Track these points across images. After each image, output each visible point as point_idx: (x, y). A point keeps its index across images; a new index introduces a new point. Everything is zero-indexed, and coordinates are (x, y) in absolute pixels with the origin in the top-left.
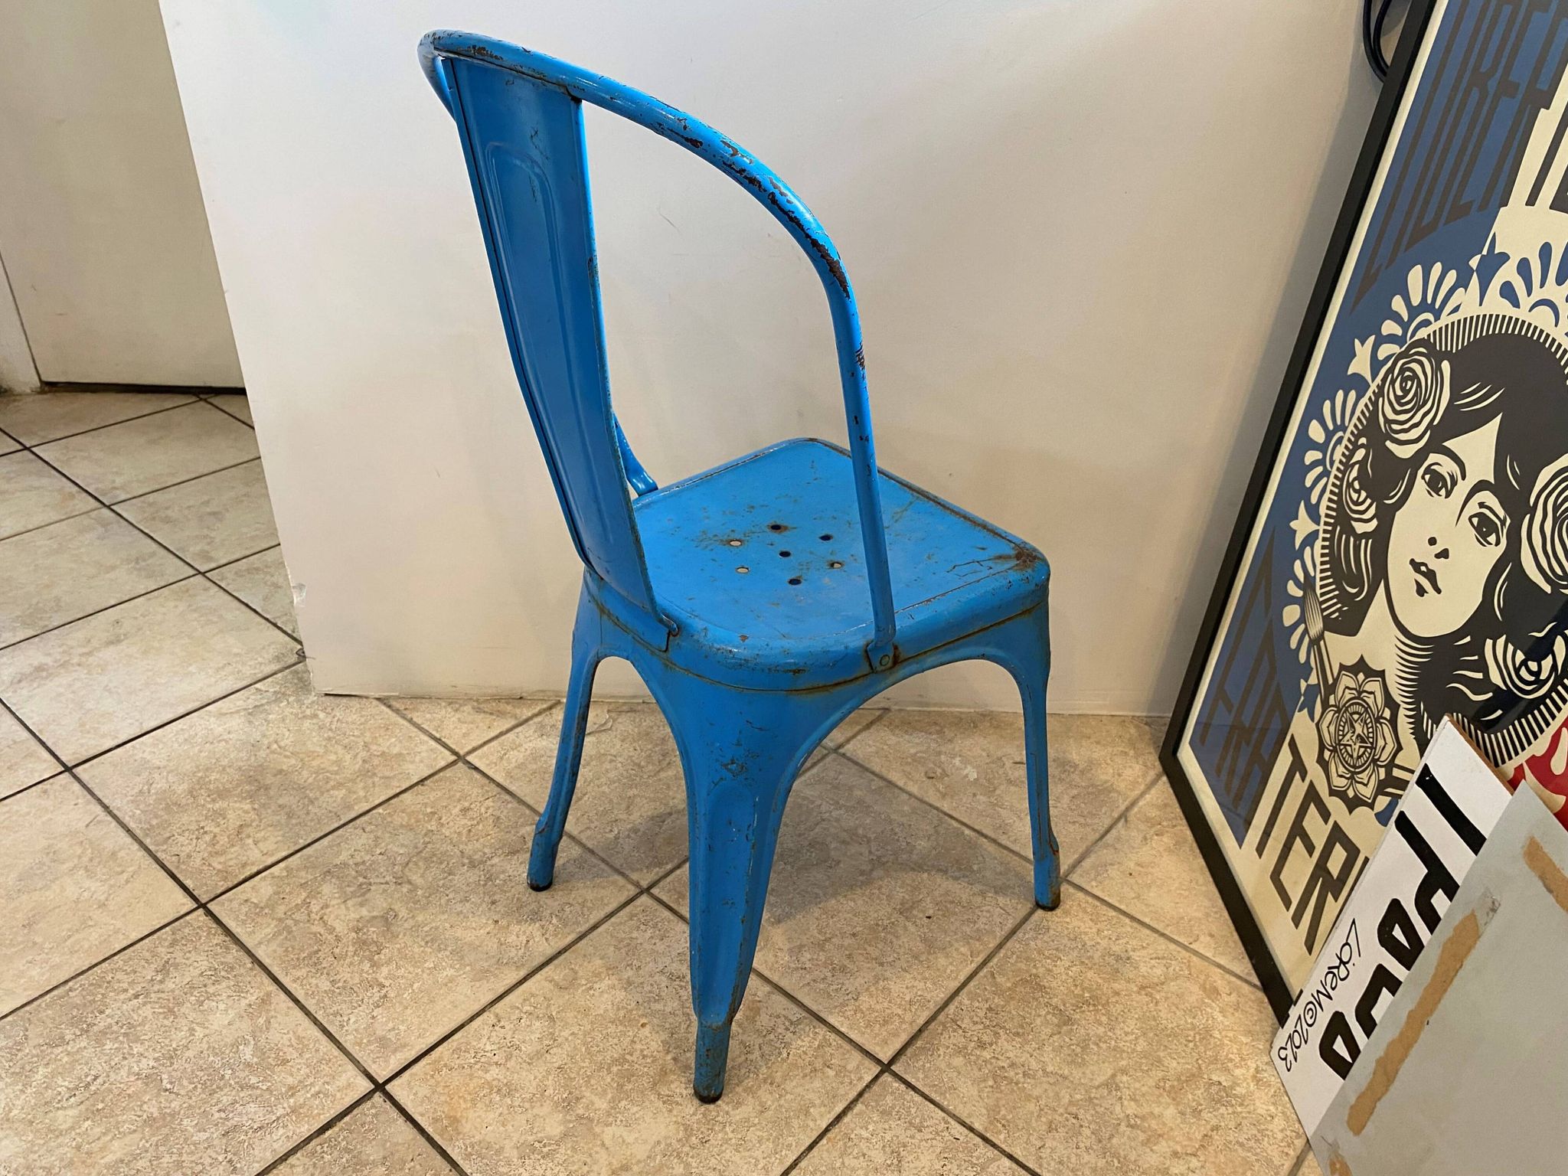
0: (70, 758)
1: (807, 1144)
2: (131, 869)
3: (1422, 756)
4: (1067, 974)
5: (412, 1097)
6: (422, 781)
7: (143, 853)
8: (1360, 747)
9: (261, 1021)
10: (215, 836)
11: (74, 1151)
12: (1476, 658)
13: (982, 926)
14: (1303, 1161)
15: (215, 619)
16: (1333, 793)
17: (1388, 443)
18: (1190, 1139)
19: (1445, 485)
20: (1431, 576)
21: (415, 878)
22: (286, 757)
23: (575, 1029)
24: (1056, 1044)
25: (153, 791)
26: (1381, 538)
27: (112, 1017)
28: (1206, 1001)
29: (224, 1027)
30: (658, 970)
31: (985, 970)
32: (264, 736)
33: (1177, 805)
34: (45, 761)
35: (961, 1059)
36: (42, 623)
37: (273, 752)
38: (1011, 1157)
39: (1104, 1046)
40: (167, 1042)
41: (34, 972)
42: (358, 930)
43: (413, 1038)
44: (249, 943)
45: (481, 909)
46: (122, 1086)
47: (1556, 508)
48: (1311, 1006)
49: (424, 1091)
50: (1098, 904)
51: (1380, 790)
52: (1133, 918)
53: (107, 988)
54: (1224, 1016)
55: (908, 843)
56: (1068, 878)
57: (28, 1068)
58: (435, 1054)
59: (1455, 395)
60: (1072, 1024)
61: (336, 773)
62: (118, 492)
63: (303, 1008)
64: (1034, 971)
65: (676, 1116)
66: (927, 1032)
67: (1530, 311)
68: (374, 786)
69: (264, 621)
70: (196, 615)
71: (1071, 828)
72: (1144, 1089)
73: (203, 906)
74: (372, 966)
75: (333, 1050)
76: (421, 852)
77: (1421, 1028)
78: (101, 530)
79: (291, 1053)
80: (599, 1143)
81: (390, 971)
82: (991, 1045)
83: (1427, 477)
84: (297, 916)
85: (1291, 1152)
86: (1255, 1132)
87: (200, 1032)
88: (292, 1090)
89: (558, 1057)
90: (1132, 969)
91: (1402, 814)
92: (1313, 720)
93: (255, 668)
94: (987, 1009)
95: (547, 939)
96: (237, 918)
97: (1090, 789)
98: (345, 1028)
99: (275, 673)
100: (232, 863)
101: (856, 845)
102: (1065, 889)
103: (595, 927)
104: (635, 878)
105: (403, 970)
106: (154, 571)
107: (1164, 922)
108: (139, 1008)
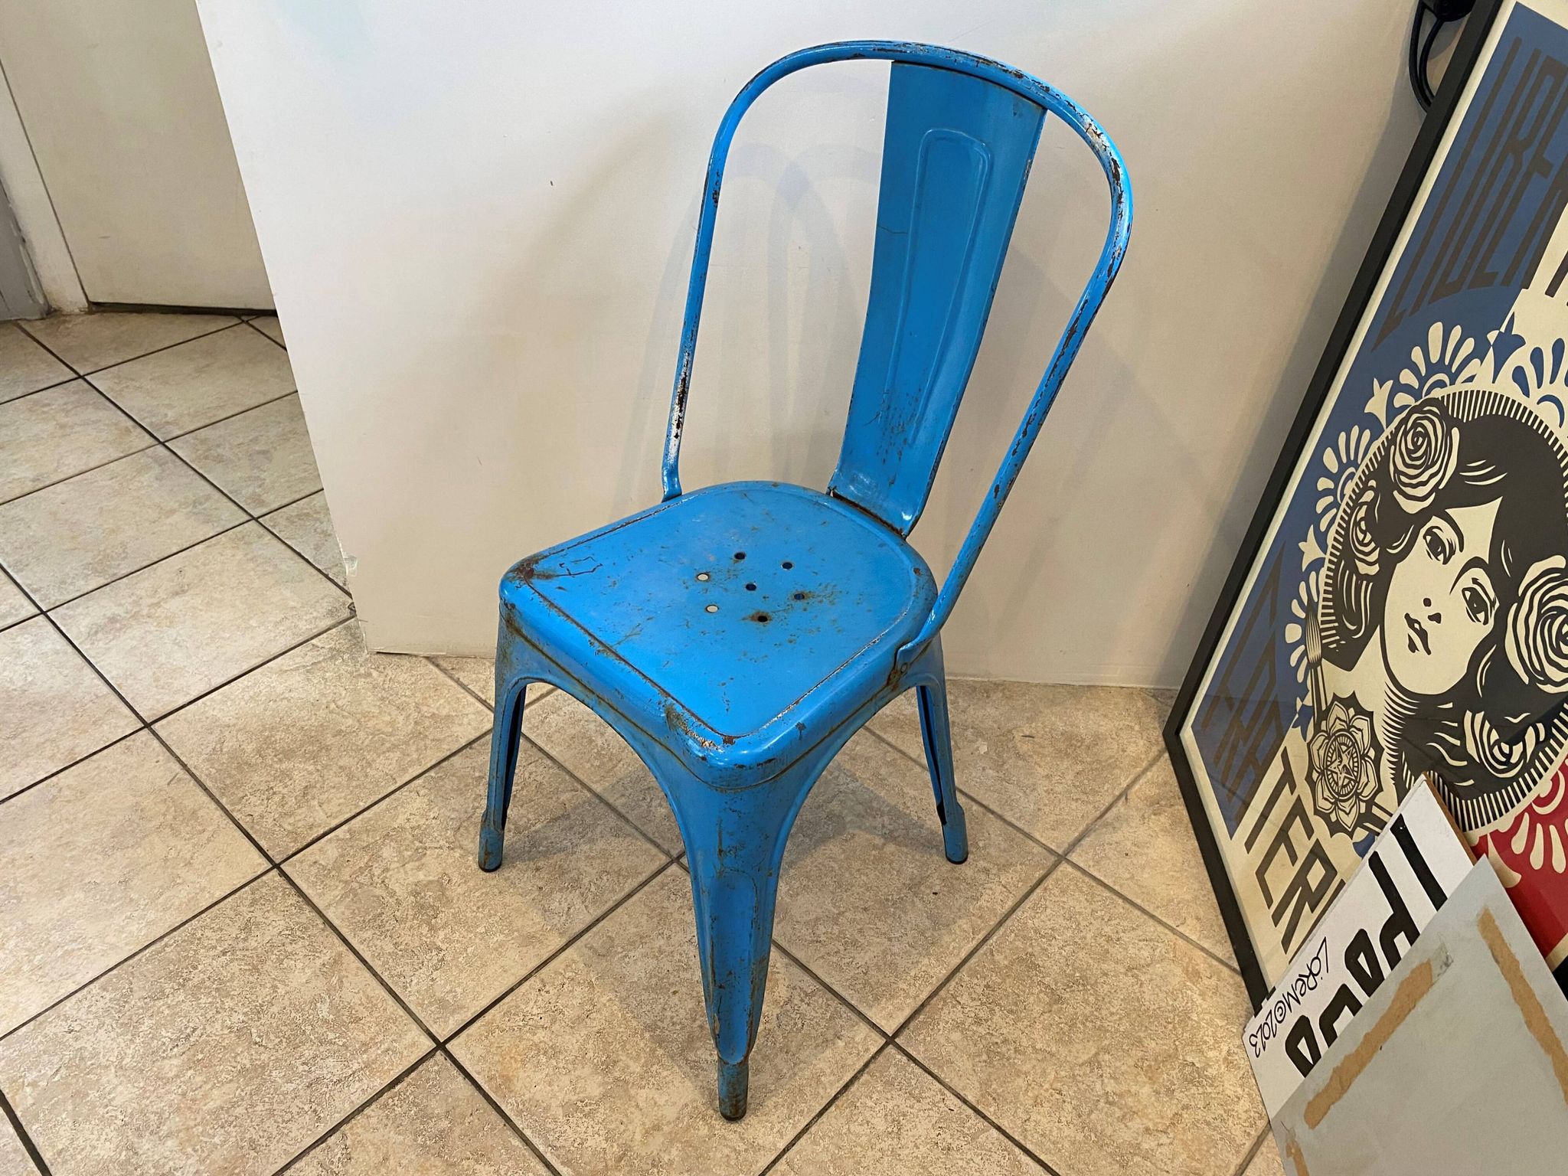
0: (148, 713)
1: (817, 1111)
2: (210, 829)
5: (469, 1056)
6: (470, 744)
7: (219, 812)
8: (1345, 777)
9: (334, 980)
10: (283, 797)
11: (180, 1098)
12: (1456, 725)
13: (985, 904)
14: (1263, 1141)
15: (270, 569)
16: (1317, 812)
17: (1395, 493)
18: (1162, 1118)
19: (1444, 551)
20: (1423, 635)
21: (467, 844)
22: (343, 717)
23: (612, 996)
24: (1046, 1022)
25: (225, 750)
26: (1382, 584)
27: (204, 972)
28: (1188, 983)
29: (303, 985)
30: (687, 940)
31: (985, 947)
32: (323, 695)
33: (1176, 784)
34: (126, 716)
35: (959, 1034)
36: (112, 571)
37: (331, 712)
38: (999, 1128)
39: (1087, 1024)
40: (254, 997)
41: (134, 927)
42: (416, 894)
43: (468, 1001)
44: (320, 904)
45: (526, 875)
46: (217, 1038)
47: (1541, 605)
48: (1281, 1005)
49: (479, 1051)
50: (1094, 884)
51: (1360, 822)
52: (1126, 899)
53: (198, 944)
54: (1202, 999)
56: (1068, 857)
57: (135, 1019)
58: (488, 1016)
59: (1461, 466)
60: (1062, 1003)
61: (391, 735)
62: (172, 427)
63: (370, 968)
64: (1030, 950)
65: (702, 1081)
66: (928, 1007)
67: (1538, 403)
68: (426, 749)
69: (315, 572)
70: (253, 565)
71: (1074, 805)
72: (1124, 1068)
73: (276, 866)
74: (430, 930)
75: (399, 1010)
76: (471, 817)
77: (1374, 1052)
78: (157, 470)
79: (362, 1013)
80: (634, 1104)
81: (445, 935)
82: (987, 1021)
83: (1429, 538)
84: (361, 879)
85: (1253, 1133)
86: (1222, 1112)
87: (281, 990)
88: (365, 1047)
89: (597, 1022)
90: (1121, 950)
91: (1375, 854)
93: (311, 623)
94: (985, 986)
95: (586, 907)
96: (307, 879)
97: (1095, 766)
98: (409, 989)
99: (329, 629)
100: (300, 824)
101: (870, 819)
102: (1064, 867)
103: (630, 896)
104: (666, 847)
105: (458, 934)
106: (211, 515)
107: (1155, 903)
108: (227, 964)
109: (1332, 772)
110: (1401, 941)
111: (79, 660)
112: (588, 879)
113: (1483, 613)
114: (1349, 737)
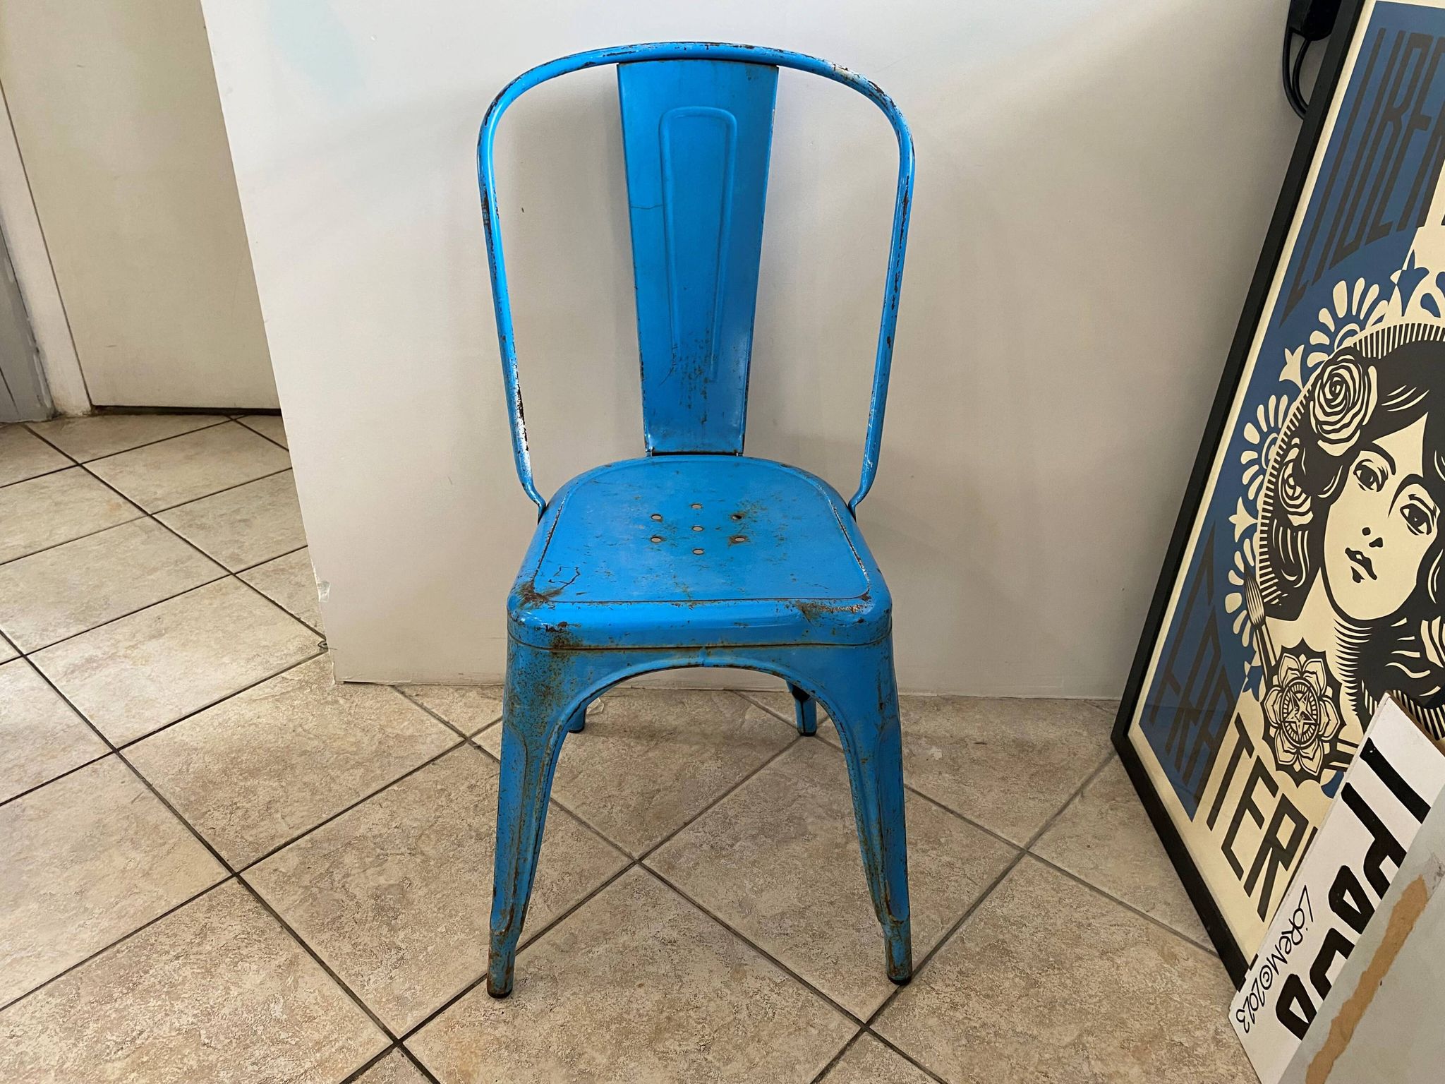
0: (117, 740)
2: (171, 842)
4: (1032, 940)
5: (427, 1052)
6: (433, 760)
7: (181, 827)
8: (1305, 723)
9: (290, 981)
10: (247, 811)
12: (1413, 638)
13: (951, 895)
15: (245, 615)
16: (1279, 767)
17: (1320, 443)
20: (1366, 563)
21: (428, 850)
22: (309, 738)
23: (576, 990)
24: (1024, 1005)
25: (191, 771)
26: (1317, 530)
27: (155, 977)
28: (1165, 965)
29: (256, 986)
30: (651, 935)
31: (955, 936)
32: (291, 720)
33: (1130, 782)
34: (95, 743)
35: (936, 1019)
36: (93, 620)
37: (298, 735)
39: (1067, 1006)
40: (205, 1000)
41: (86, 935)
42: (377, 897)
43: (427, 997)
44: (278, 908)
45: (488, 878)
46: (164, 1040)
48: (1265, 970)
49: (438, 1046)
50: (1059, 874)
51: (1325, 764)
52: (1092, 888)
53: (150, 950)
54: (1182, 980)
56: (1030, 851)
57: (79, 1023)
58: (448, 1012)
59: (1382, 397)
60: (1039, 987)
61: (355, 754)
62: (160, 502)
63: (327, 969)
64: (1001, 937)
65: (671, 1071)
66: (902, 994)
68: (389, 766)
69: (288, 616)
70: (228, 612)
71: (1031, 803)
72: (1110, 1049)
73: (237, 875)
74: (390, 931)
75: (355, 1008)
76: (433, 825)
77: (1373, 990)
78: (144, 537)
79: (317, 1012)
81: (405, 935)
82: (963, 1006)
83: (1359, 473)
84: (321, 885)
87: (234, 992)
89: (561, 1015)
90: (1093, 935)
91: (1348, 785)
93: (282, 658)
94: (958, 972)
95: (548, 906)
96: (267, 887)
97: (1048, 768)
98: (366, 988)
99: (299, 664)
100: (261, 835)
101: (831, 820)
102: (1027, 858)
103: (592, 895)
104: (627, 850)
105: (418, 934)
106: (191, 572)
107: (1121, 890)
108: (179, 968)
109: (1290, 722)
111: (54, 695)
112: (550, 880)
113: (1425, 524)
114: (1303, 684)
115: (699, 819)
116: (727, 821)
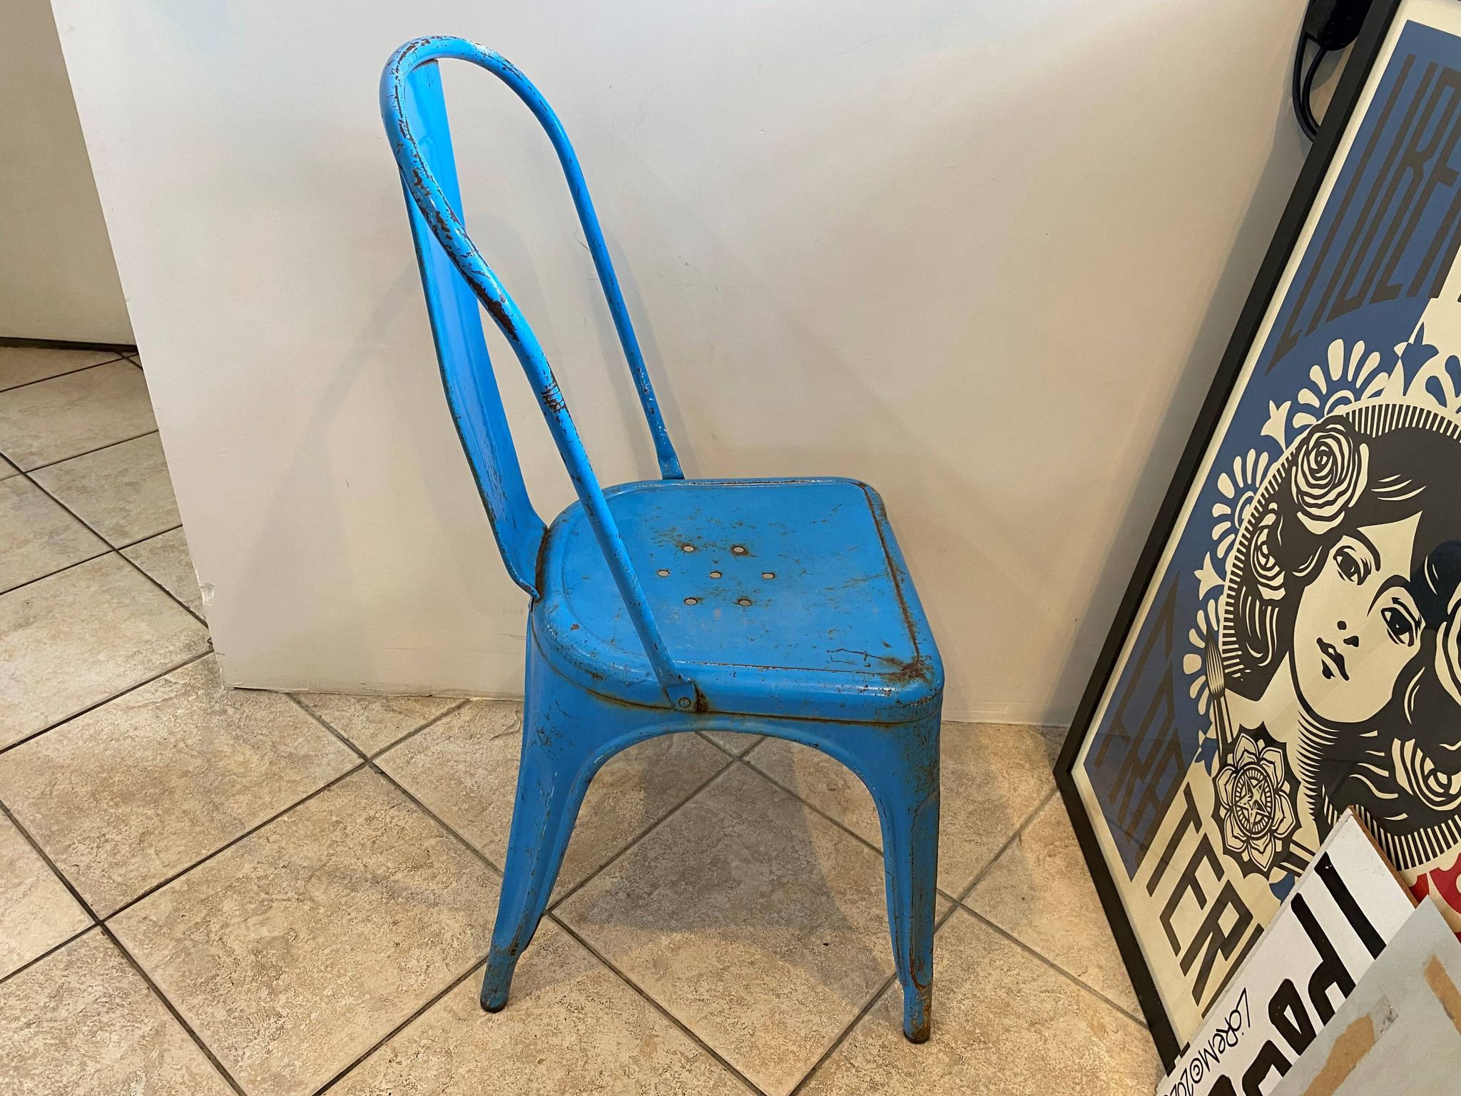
2: (28, 881)
3: (1322, 842)
6: (328, 786)
7: (42, 863)
8: (1257, 813)
9: (154, 1054)
10: (116, 845)
12: (1383, 754)
15: (127, 602)
16: (1227, 851)
17: (1300, 515)
20: (1339, 660)
21: (319, 895)
22: (192, 756)
23: (472, 1066)
24: (947, 1085)
25: (55, 793)
26: (1289, 609)
28: (1094, 1039)
29: (116, 1061)
30: (557, 1000)
31: (879, 1003)
32: (171, 733)
33: (1070, 824)
37: (180, 751)
39: (992, 1087)
40: (57, 1078)
42: (257, 952)
43: (308, 1075)
44: (146, 965)
45: (382, 930)
48: (1196, 1063)
50: (991, 931)
51: (1277, 860)
52: (1025, 947)
54: (1110, 1056)
55: (808, 862)
56: (963, 902)
59: (1372, 482)
60: (963, 1064)
62: (35, 458)
63: (197, 1040)
66: (821, 1071)
67: (1457, 412)
68: (280, 791)
69: (176, 605)
70: (108, 597)
71: (967, 847)
73: (100, 923)
74: (270, 994)
75: (227, 1089)
76: (324, 865)
78: (15, 499)
79: (183, 1092)
81: (287, 999)
82: (884, 1085)
83: (1340, 559)
84: (196, 937)
87: (91, 1068)
90: (1022, 1003)
91: (1298, 897)
92: (1210, 773)
93: (166, 657)
94: (880, 1046)
95: (447, 965)
96: (134, 937)
97: (986, 805)
98: (240, 1064)
99: (185, 663)
100: (132, 875)
101: (758, 864)
102: (960, 913)
105: (301, 997)
106: (68, 546)
107: (1054, 951)
108: (30, 1038)
109: (1242, 808)
110: (1334, 992)
112: (450, 934)
114: (1259, 771)
115: (616, 862)
116: (647, 864)
